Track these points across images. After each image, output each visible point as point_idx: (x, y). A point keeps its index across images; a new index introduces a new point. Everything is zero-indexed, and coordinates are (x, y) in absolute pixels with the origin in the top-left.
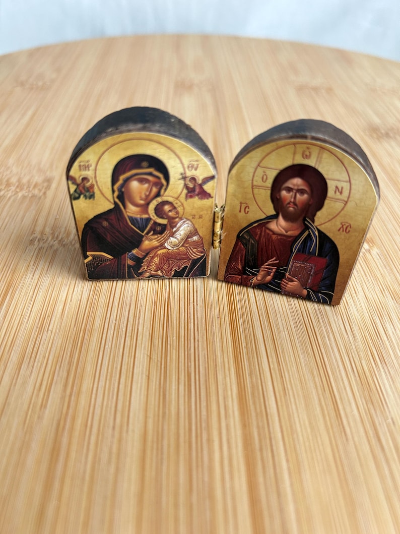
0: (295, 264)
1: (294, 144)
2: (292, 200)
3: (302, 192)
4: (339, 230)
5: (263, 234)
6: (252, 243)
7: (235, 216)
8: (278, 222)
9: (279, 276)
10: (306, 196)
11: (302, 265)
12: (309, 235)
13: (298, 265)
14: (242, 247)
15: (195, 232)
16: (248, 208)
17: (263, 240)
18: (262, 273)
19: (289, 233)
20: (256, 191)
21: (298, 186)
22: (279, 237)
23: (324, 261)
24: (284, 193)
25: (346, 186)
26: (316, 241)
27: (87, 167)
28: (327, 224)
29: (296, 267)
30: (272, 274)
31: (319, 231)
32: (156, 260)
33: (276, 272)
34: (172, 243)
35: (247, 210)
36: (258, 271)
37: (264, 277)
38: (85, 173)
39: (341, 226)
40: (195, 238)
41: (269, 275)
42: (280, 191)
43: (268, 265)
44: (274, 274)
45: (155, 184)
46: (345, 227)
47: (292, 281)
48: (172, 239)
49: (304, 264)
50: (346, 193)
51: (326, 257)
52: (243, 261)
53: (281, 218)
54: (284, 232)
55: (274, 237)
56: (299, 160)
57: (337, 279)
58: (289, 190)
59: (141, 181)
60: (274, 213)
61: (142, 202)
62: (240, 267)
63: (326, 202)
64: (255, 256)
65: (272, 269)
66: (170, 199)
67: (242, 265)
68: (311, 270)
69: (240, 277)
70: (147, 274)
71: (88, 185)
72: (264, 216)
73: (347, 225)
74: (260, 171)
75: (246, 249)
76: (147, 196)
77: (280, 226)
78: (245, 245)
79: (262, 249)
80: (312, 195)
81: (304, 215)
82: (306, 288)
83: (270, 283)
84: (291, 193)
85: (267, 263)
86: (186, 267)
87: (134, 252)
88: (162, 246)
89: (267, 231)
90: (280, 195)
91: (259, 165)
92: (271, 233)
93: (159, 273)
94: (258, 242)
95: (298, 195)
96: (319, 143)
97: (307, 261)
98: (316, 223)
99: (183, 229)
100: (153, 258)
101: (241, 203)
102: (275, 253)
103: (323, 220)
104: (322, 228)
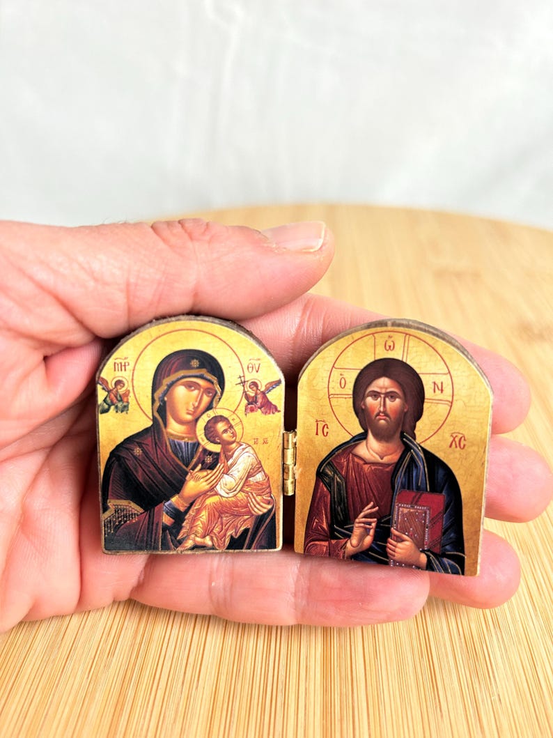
0: (401, 509)
1: (373, 334)
2: (382, 409)
3: (391, 395)
4: (451, 446)
5: (351, 465)
6: (337, 482)
7: (311, 442)
8: (368, 445)
9: (383, 534)
10: (398, 400)
11: (412, 510)
12: (412, 459)
13: (406, 511)
14: (325, 489)
15: (259, 467)
16: (327, 428)
17: (352, 474)
18: (357, 531)
19: (386, 460)
20: (334, 402)
21: (386, 388)
22: (373, 468)
23: (440, 499)
24: (369, 400)
25: (446, 380)
26: (422, 466)
27: (123, 367)
28: (432, 439)
29: (403, 515)
30: (372, 532)
31: (425, 451)
32: (204, 515)
33: (377, 526)
34: (228, 484)
35: (326, 430)
36: (351, 530)
37: (361, 539)
38: (120, 375)
39: (452, 439)
40: (259, 477)
41: (368, 534)
42: (364, 398)
43: (365, 517)
44: (376, 532)
45: (207, 391)
46: (457, 440)
47: (403, 540)
48: (226, 479)
49: (413, 507)
50: (448, 390)
51: (441, 492)
52: (329, 515)
53: (370, 436)
54: (378, 459)
55: (366, 467)
56: (382, 354)
57: (465, 527)
58: (376, 395)
59: (189, 386)
60: (361, 431)
61: (189, 417)
62: (325, 526)
63: (425, 406)
64: (344, 504)
65: (370, 524)
66: (226, 414)
67: (327, 523)
68: (425, 516)
69: (326, 544)
70: (190, 543)
71: (122, 391)
72: (348, 438)
73: (460, 436)
74: (336, 373)
75: (330, 492)
76: (196, 408)
77: (371, 450)
78: (329, 485)
79: (352, 490)
80: (405, 399)
81: (400, 430)
82: (423, 551)
83: (370, 549)
84: (379, 399)
85: (362, 514)
86: (246, 531)
87: (174, 500)
88: (212, 491)
89: (356, 459)
90: (365, 404)
91: (333, 366)
92: (361, 462)
93: (208, 541)
94: (346, 478)
95: (387, 400)
96: (401, 329)
97: (417, 501)
98: (419, 440)
99: (242, 461)
100: (198, 511)
101: (317, 421)
102: (371, 495)
103: (427, 434)
104: (427, 446)
